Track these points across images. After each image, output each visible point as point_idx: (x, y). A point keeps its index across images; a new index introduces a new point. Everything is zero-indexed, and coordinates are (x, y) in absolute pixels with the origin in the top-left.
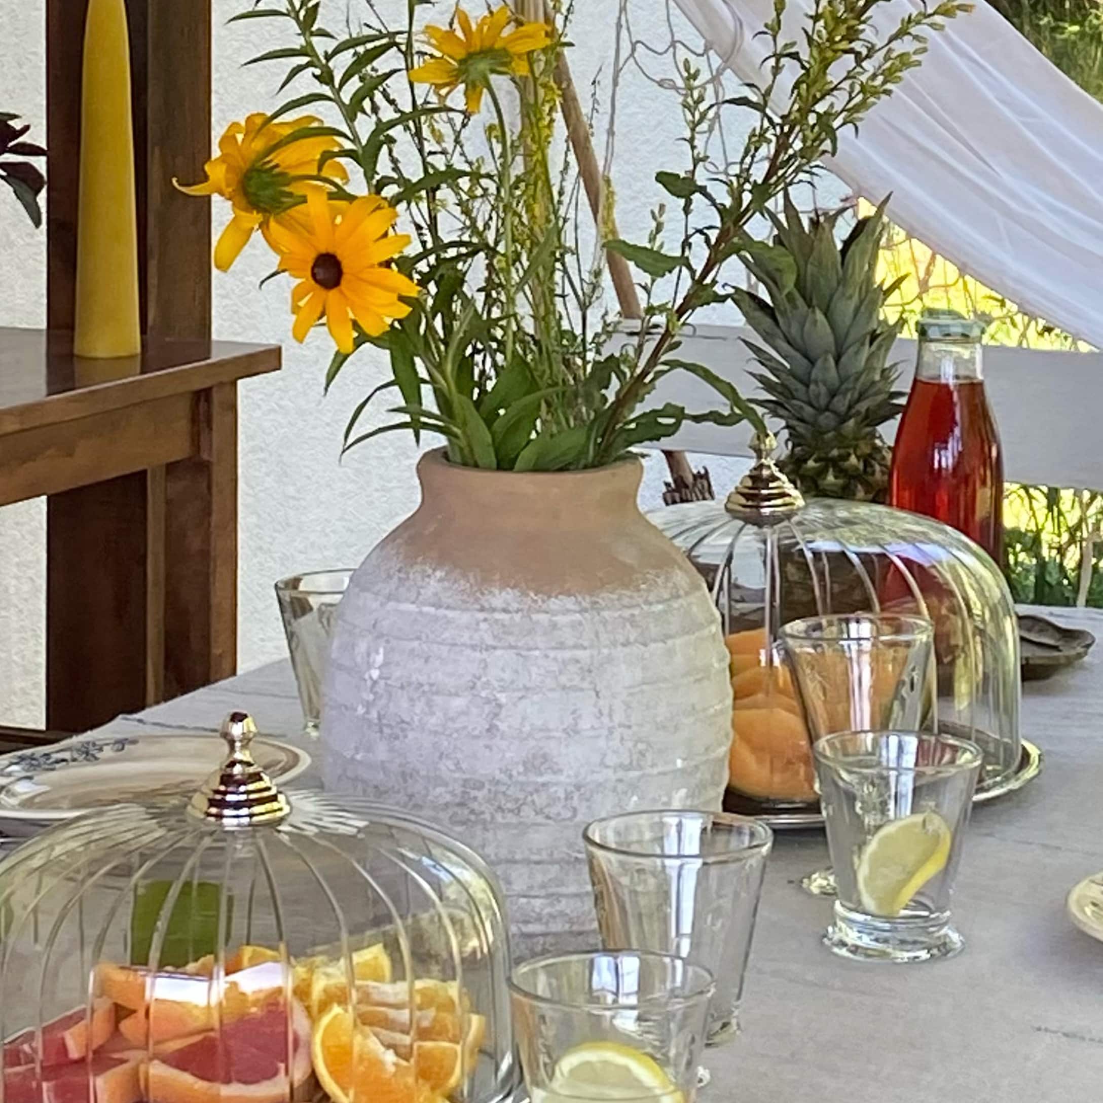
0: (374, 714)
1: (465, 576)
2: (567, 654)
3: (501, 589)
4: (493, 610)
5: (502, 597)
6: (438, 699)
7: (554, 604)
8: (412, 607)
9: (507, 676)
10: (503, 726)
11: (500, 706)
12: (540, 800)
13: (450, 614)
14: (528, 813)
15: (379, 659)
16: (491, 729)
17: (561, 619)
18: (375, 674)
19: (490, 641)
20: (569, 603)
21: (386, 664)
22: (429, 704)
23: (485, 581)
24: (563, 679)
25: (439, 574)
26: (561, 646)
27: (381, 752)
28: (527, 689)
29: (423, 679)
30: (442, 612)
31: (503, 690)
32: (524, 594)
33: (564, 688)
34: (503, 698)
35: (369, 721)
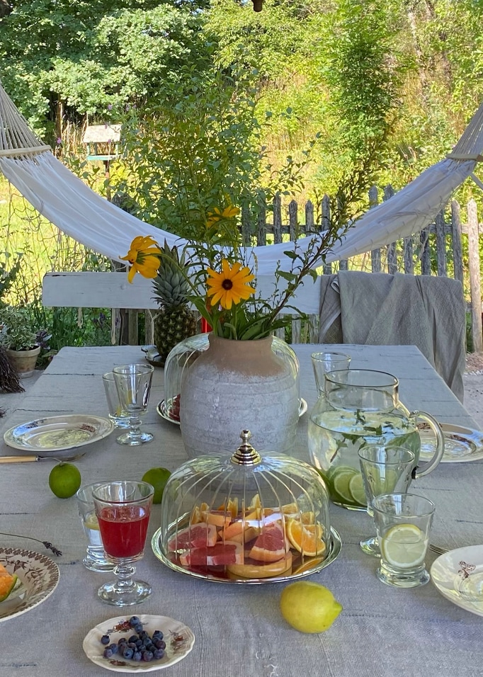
0: (217, 417)
1: (241, 373)
2: (274, 394)
3: (254, 375)
4: (253, 383)
5: (254, 379)
6: (239, 411)
7: (268, 379)
8: (228, 384)
9: (260, 402)
10: (259, 417)
11: (258, 411)
12: (269, 438)
13: (240, 385)
14: (266, 443)
15: (218, 400)
16: (256, 419)
17: (271, 383)
18: (217, 405)
19: (254, 392)
20: (272, 378)
21: (220, 402)
22: (237, 413)
23: (248, 374)
24: (274, 402)
25: (233, 373)
26: (272, 392)
27: (220, 428)
28: (265, 406)
29: (234, 406)
30: (238, 385)
31: (259, 407)
32: (260, 377)
33: (274, 404)
34: (259, 409)
35: (216, 420)
